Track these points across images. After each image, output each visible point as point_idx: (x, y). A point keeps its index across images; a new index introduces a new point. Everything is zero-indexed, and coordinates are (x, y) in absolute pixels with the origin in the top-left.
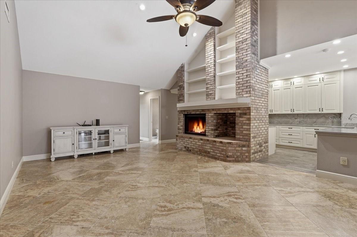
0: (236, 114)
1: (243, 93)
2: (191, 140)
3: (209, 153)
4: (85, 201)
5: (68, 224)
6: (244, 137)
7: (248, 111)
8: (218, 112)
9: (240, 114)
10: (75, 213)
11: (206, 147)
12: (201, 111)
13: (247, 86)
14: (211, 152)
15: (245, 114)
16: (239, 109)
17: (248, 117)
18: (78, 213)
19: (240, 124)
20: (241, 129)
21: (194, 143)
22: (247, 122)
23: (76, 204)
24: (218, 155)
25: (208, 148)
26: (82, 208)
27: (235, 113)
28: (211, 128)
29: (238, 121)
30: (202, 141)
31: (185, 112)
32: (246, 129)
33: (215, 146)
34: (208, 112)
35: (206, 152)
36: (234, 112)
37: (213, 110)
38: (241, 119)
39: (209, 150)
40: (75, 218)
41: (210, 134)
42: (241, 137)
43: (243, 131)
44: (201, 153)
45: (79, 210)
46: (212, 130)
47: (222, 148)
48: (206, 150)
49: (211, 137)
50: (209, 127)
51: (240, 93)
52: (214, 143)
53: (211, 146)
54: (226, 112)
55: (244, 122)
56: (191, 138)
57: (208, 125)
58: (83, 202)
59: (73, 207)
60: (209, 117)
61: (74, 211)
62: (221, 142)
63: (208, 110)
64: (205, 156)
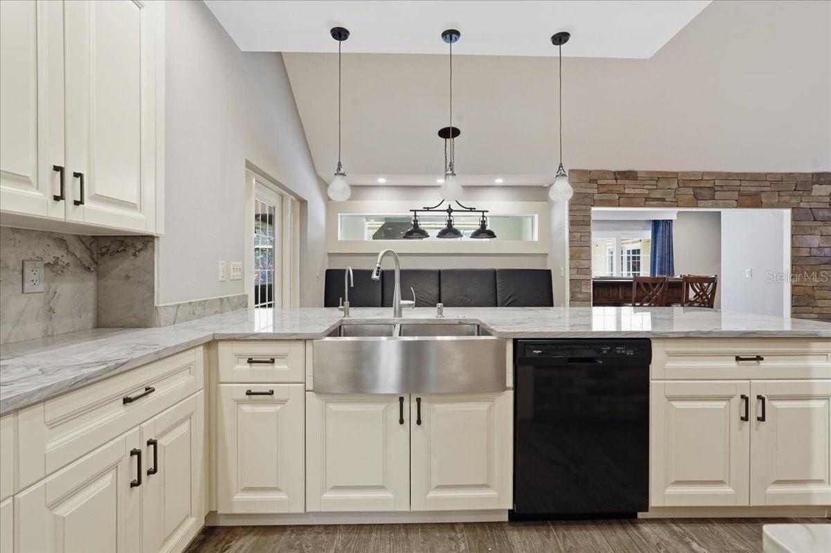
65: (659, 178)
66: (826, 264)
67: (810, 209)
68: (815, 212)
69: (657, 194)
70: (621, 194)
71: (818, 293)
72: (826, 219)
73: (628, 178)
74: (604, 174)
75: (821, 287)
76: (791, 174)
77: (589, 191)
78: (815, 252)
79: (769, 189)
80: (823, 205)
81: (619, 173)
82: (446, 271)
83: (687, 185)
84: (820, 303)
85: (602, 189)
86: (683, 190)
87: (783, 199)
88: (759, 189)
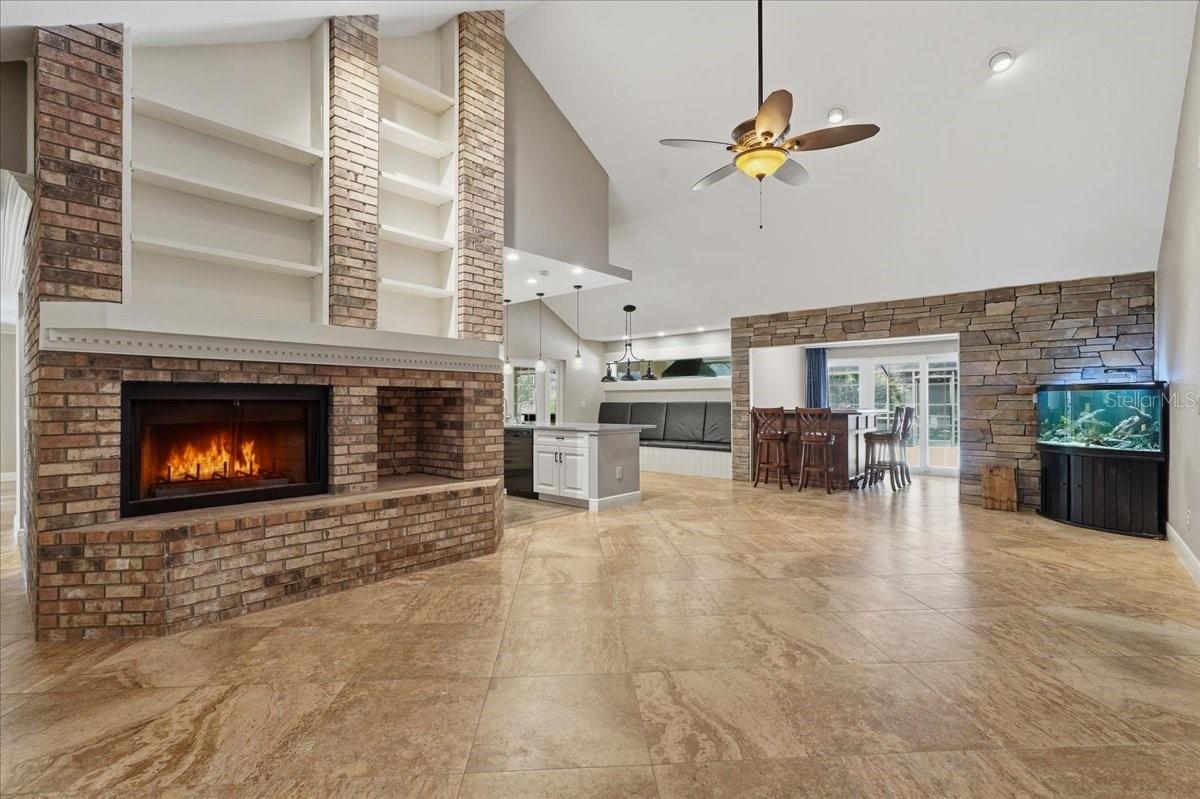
0: (465, 391)
1: (486, 329)
2: (318, 524)
3: (429, 547)
4: (993, 716)
5: (1076, 693)
6: (489, 463)
7: (496, 386)
8: (400, 383)
9: (477, 392)
10: (1047, 706)
11: (417, 530)
12: (297, 370)
13: (495, 311)
14: (440, 540)
15: (490, 393)
16: (473, 376)
17: (498, 401)
18: (1038, 698)
19: (477, 425)
20: (480, 441)
21: (345, 531)
22: (496, 417)
23: (1029, 728)
24: (467, 539)
25: (426, 528)
26: (1017, 706)
27: (460, 390)
28: (364, 449)
29: (472, 416)
30: (392, 512)
31: (150, 367)
32: (492, 440)
33: (456, 513)
34: (344, 381)
35: (412, 551)
36: (460, 386)
37: (375, 372)
38: (479, 409)
39: (431, 537)
40: (1053, 695)
41: (359, 478)
42: (480, 465)
43: (484, 445)
44: (384, 569)
45: (1032, 704)
46: (368, 458)
47: (481, 509)
48: (415, 541)
49: (364, 490)
50: (354, 449)
51: (478, 328)
52: (452, 503)
53: (438, 516)
54: (429, 384)
55: (488, 417)
56: (317, 514)
57: (346, 439)
58: (1001, 718)
59: (1044, 723)
60: (355, 401)
61: (1048, 713)
62: (478, 491)
63: (348, 371)
64: (408, 570)
65: (807, 316)
66: (1007, 394)
67: (984, 331)
68: (990, 334)
69: (805, 332)
70: (774, 335)
71: (995, 428)
72: (1006, 341)
73: (778, 320)
74: (758, 318)
75: (999, 422)
76: (955, 295)
77: (745, 335)
78: (989, 380)
79: (928, 314)
80: (1003, 326)
81: (772, 316)
82: (672, 403)
83: (834, 320)
84: (997, 439)
85: (757, 332)
86: (831, 326)
87: (945, 324)
88: (915, 316)
